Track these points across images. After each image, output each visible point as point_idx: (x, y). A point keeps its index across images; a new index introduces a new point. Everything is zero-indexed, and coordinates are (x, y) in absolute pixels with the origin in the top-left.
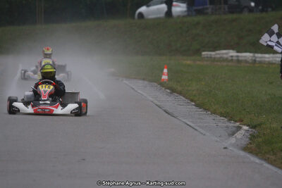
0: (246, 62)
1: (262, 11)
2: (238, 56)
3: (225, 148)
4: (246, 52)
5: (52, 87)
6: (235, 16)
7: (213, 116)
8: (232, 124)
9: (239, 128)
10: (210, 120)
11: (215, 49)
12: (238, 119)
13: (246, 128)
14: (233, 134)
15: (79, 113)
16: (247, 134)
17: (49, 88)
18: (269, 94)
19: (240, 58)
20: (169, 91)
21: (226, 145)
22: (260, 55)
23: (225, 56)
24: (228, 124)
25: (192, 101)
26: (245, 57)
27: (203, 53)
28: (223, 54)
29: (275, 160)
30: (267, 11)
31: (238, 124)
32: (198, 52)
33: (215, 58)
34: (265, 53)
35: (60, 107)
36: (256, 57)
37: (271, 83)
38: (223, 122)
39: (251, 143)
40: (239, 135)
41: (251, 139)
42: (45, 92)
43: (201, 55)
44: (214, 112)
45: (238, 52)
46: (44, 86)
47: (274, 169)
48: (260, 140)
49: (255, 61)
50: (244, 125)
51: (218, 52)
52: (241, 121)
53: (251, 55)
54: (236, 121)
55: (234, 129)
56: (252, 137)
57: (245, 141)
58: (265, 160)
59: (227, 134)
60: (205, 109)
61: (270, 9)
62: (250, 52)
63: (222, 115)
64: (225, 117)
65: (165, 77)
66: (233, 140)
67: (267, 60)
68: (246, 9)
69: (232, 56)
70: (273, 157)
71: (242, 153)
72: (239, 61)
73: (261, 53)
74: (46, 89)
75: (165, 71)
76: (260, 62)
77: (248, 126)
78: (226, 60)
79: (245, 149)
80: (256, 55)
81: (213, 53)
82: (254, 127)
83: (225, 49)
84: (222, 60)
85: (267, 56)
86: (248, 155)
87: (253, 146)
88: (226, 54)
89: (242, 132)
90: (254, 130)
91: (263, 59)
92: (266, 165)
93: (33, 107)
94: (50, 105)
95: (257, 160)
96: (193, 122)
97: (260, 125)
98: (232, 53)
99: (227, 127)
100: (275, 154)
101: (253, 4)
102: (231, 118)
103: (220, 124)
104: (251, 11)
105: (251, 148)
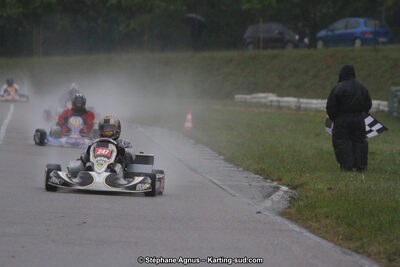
0: (289, 108)
1: (310, 46)
2: (278, 101)
3: (259, 213)
4: (288, 95)
6: (276, 52)
7: (246, 174)
8: (268, 184)
9: (276, 189)
10: (242, 177)
11: (251, 92)
12: (275, 177)
13: (285, 188)
14: (268, 196)
16: (286, 196)
18: (315, 149)
19: (281, 104)
20: (192, 141)
21: (259, 209)
22: (305, 100)
23: (263, 100)
24: (264, 183)
25: (221, 154)
26: (288, 102)
27: (237, 96)
28: (261, 98)
29: (319, 229)
31: (275, 184)
32: (230, 95)
33: (250, 103)
34: (312, 98)
36: (301, 103)
37: (317, 135)
38: (257, 181)
39: (290, 207)
40: (276, 197)
41: (290, 202)
43: (233, 98)
44: (247, 169)
45: (279, 96)
47: (318, 239)
48: (301, 203)
49: (299, 107)
50: (283, 185)
51: (254, 95)
52: (279, 180)
53: (295, 99)
54: (273, 180)
55: (270, 190)
56: (292, 200)
57: (284, 205)
58: (307, 228)
59: (261, 196)
60: (238, 165)
62: (294, 97)
63: (257, 172)
64: (261, 175)
65: (188, 125)
66: (268, 203)
67: (314, 106)
68: (290, 44)
69: (272, 101)
70: (316, 225)
71: (279, 219)
72: (280, 107)
73: (308, 98)
75: (189, 117)
76: (306, 109)
77: (288, 186)
78: (265, 106)
79: (283, 214)
80: (302, 100)
81: (248, 97)
82: (294, 188)
83: (263, 92)
84: (259, 105)
85: (314, 101)
86: (287, 222)
87: (293, 210)
88: (265, 98)
89: (280, 193)
90: (294, 192)
91: (308, 106)
92: (307, 234)
95: (297, 228)
97: (302, 185)
98: (272, 97)
99: (263, 187)
100: (318, 221)
101: (297, 37)
102: (267, 177)
103: (254, 184)
104: (296, 46)
105: (290, 214)
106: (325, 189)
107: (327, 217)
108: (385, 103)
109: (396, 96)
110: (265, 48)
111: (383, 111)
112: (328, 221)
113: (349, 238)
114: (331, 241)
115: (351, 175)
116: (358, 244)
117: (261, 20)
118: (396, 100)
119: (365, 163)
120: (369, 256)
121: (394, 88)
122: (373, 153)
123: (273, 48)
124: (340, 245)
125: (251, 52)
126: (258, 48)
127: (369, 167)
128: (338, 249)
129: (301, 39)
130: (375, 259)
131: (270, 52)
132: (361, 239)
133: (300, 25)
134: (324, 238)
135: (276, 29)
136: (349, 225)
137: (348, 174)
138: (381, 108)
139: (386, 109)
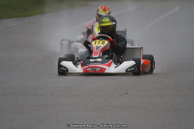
5: (106, 42)
15: (136, 71)
17: (103, 43)
35: (113, 65)
42: (98, 48)
46: (98, 41)
74: (100, 45)
93: (82, 66)
94: (102, 63)
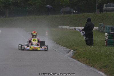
0: (73, 29)
1: (78, 13)
2: (70, 28)
3: (66, 57)
4: (72, 26)
6: (69, 15)
7: (62, 47)
8: (68, 49)
9: (70, 51)
10: (61, 48)
11: (62, 25)
13: (72, 50)
16: (73, 53)
18: (80, 40)
19: (71, 28)
20: (48, 39)
21: (66, 56)
22: (77, 27)
23: (66, 28)
24: (67, 49)
25: (55, 42)
26: (72, 28)
27: (59, 27)
29: (81, 61)
30: (79, 13)
32: (57, 26)
33: (63, 28)
34: (79, 27)
38: (65, 49)
39: (74, 55)
40: (70, 53)
41: (74, 54)
43: (58, 27)
44: (62, 46)
45: (70, 26)
47: (81, 64)
48: (77, 54)
50: (72, 49)
51: (64, 26)
52: (71, 48)
53: (74, 27)
54: (69, 48)
55: (69, 51)
56: (74, 53)
57: (72, 55)
59: (66, 53)
60: (60, 45)
61: (80, 13)
62: (74, 26)
63: (65, 46)
65: (47, 34)
66: (68, 54)
68: (72, 13)
70: (81, 60)
71: (71, 59)
73: (78, 27)
75: (47, 32)
79: (72, 57)
80: (76, 27)
81: (62, 27)
82: (75, 50)
83: (66, 26)
85: (79, 28)
86: (73, 59)
87: (74, 56)
89: (71, 52)
92: (79, 62)
95: (76, 61)
96: (55, 49)
97: (77, 50)
98: (68, 27)
99: (66, 50)
100: (81, 59)
101: (74, 11)
102: (67, 47)
103: (64, 49)
104: (74, 13)
105: (74, 57)
106: (83, 50)
107: (84, 58)
108: (98, 28)
109: (100, 26)
110: (66, 14)
111: (97, 30)
112: (84, 59)
113: (89, 63)
114: (85, 64)
115: (89, 47)
116: (92, 64)
117: (65, 7)
118: (100, 27)
119: (93, 44)
120: (95, 67)
121: (100, 24)
122: (95, 41)
123: (68, 14)
124: (87, 65)
125: (62, 15)
126: (64, 14)
127: (94, 44)
128: (87, 66)
129: (75, 12)
130: (96, 68)
131: (67, 15)
132: (93, 63)
133: (75, 8)
134: (83, 63)
135: (69, 9)
136: (89, 60)
137: (89, 46)
138: (97, 29)
139: (98, 29)
